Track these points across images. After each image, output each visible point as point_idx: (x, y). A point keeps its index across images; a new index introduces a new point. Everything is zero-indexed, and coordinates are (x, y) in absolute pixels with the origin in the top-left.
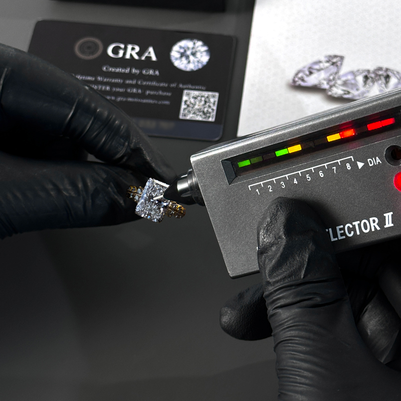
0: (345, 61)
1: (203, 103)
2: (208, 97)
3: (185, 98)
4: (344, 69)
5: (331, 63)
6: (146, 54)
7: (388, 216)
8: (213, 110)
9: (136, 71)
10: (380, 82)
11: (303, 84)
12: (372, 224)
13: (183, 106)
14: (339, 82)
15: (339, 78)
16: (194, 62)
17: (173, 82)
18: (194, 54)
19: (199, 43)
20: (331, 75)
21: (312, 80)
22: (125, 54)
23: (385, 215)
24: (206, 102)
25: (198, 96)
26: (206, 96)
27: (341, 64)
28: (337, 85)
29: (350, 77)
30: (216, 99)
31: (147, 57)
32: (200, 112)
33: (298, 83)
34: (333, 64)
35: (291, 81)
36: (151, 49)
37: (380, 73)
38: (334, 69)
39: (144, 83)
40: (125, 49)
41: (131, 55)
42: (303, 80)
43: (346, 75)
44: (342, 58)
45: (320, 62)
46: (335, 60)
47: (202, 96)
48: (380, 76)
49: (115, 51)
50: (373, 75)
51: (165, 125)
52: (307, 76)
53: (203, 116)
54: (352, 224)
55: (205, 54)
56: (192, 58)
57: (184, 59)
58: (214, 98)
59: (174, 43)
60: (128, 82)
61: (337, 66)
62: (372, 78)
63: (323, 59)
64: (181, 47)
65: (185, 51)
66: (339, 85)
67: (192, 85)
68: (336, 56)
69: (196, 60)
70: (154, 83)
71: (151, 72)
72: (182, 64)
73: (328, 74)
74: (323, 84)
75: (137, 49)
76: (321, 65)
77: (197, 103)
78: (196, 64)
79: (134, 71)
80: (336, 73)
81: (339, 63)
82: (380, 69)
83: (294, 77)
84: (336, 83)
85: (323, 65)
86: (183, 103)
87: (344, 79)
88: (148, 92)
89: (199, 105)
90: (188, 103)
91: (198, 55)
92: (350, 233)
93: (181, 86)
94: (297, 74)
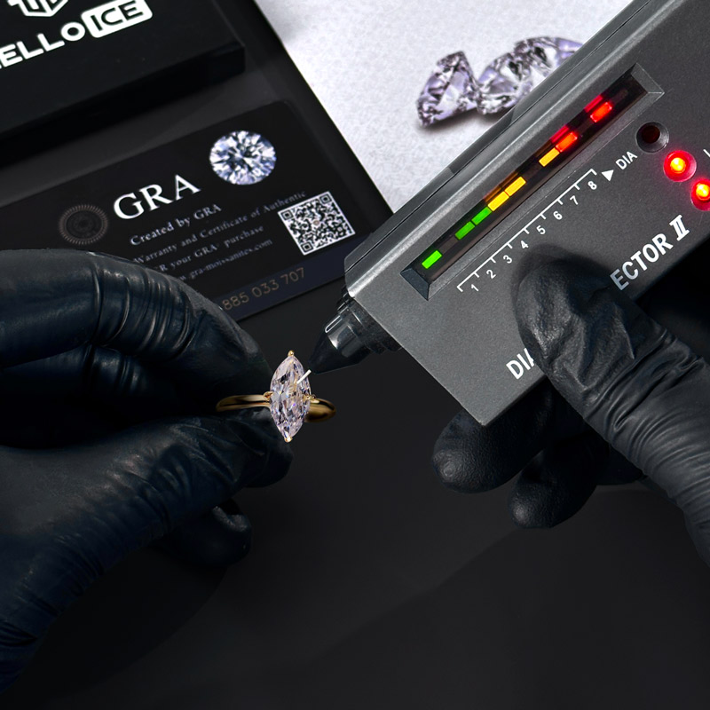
10: (535, 63)
48: (528, 53)
50: (519, 59)
62: (521, 62)
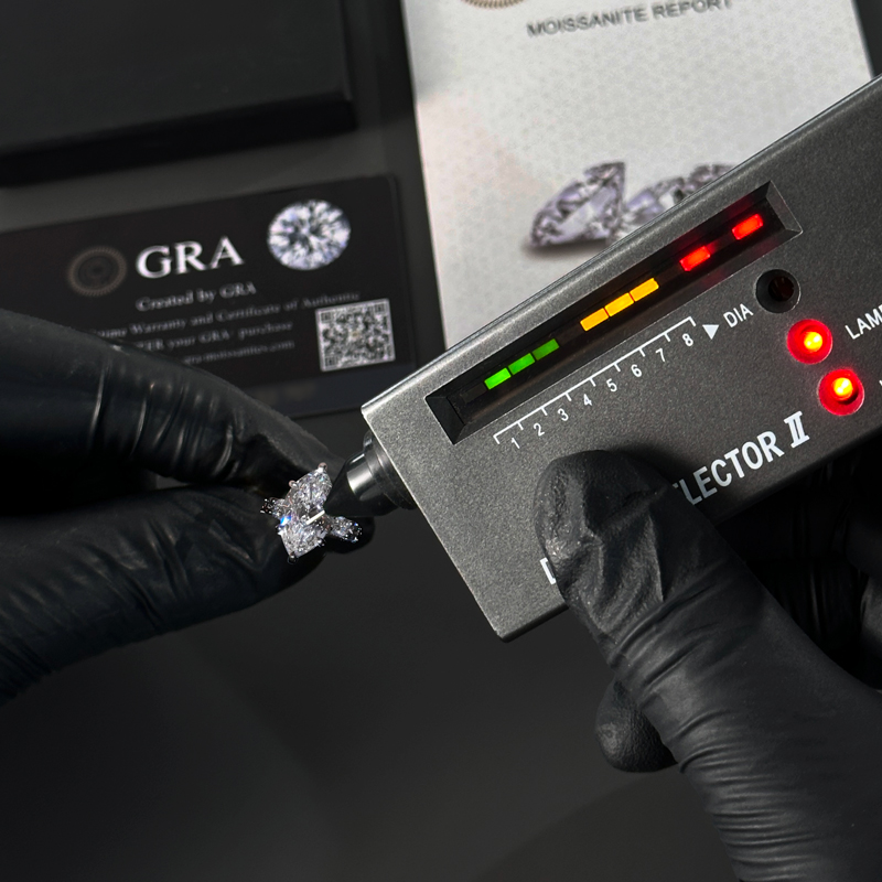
0: (629, 172)
1: (361, 327)
2: (368, 313)
3: (322, 326)
4: (631, 189)
5: (600, 182)
6: (219, 256)
7: (794, 421)
8: (386, 336)
9: (207, 295)
11: (555, 239)
12: (766, 448)
13: (323, 344)
14: (628, 217)
15: (626, 210)
16: (321, 249)
17: (290, 300)
18: (316, 231)
19: (321, 207)
20: (607, 207)
21: (571, 227)
22: (174, 265)
23: (786, 421)
24: (367, 325)
25: (348, 316)
26: (364, 311)
27: (622, 180)
28: (624, 225)
29: (646, 202)
30: (387, 313)
31: (221, 261)
32: (361, 347)
33: (545, 240)
34: (606, 183)
35: (530, 239)
36: (226, 243)
37: (706, 178)
38: (610, 194)
39: (231, 316)
40: (173, 255)
41: (188, 264)
42: (553, 231)
43: (636, 200)
44: (620, 167)
45: (578, 185)
46: (607, 175)
47: (356, 315)
49: (154, 263)
51: (297, 391)
52: (560, 220)
53: (370, 355)
54: (724, 459)
55: (337, 225)
56: (314, 240)
57: (298, 247)
58: (380, 311)
59: (270, 219)
60: (195, 322)
61: (614, 185)
63: (582, 178)
64: (285, 224)
65: (297, 229)
66: (630, 223)
67: (330, 295)
68: (606, 167)
69: (323, 242)
70: (251, 312)
71: (239, 290)
72: (298, 256)
73: (601, 208)
74: (596, 228)
75: (197, 249)
76: (582, 190)
77: (350, 330)
78: (326, 250)
79: (202, 296)
80: (618, 200)
81: (617, 178)
82: (703, 170)
83: (535, 230)
84: (622, 221)
85: (587, 191)
86: (321, 338)
87: (635, 208)
88: (242, 333)
89: (354, 335)
90: (331, 335)
91: (326, 231)
92: (724, 479)
93: (307, 303)
94: (537, 222)
